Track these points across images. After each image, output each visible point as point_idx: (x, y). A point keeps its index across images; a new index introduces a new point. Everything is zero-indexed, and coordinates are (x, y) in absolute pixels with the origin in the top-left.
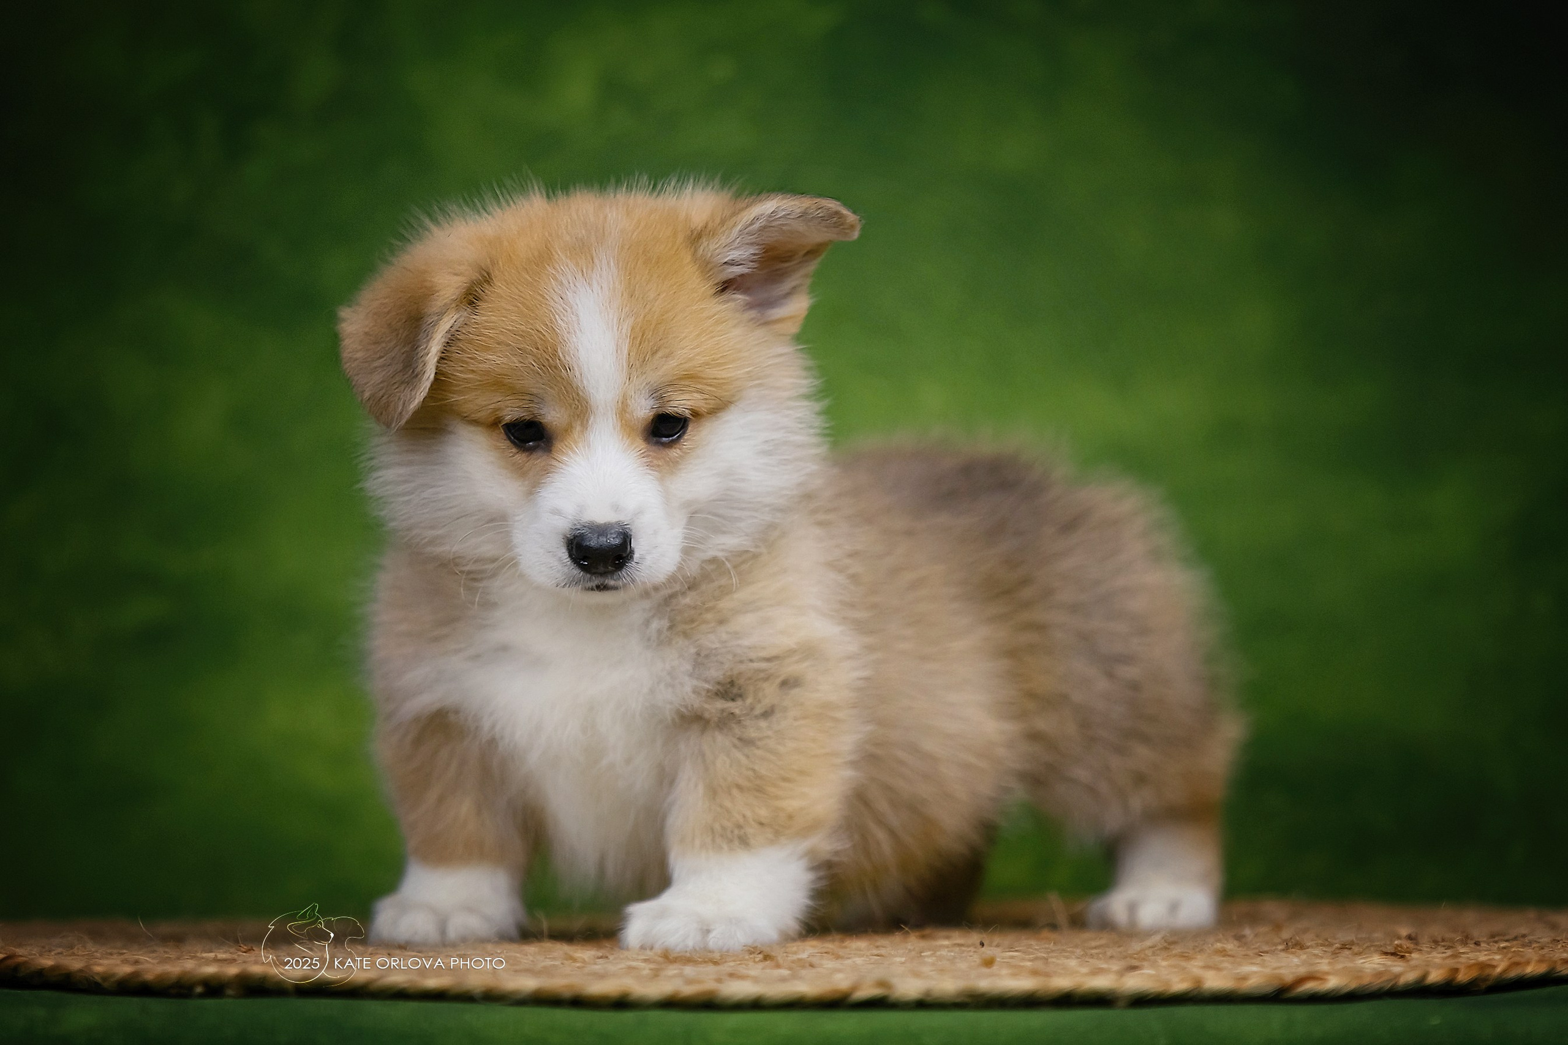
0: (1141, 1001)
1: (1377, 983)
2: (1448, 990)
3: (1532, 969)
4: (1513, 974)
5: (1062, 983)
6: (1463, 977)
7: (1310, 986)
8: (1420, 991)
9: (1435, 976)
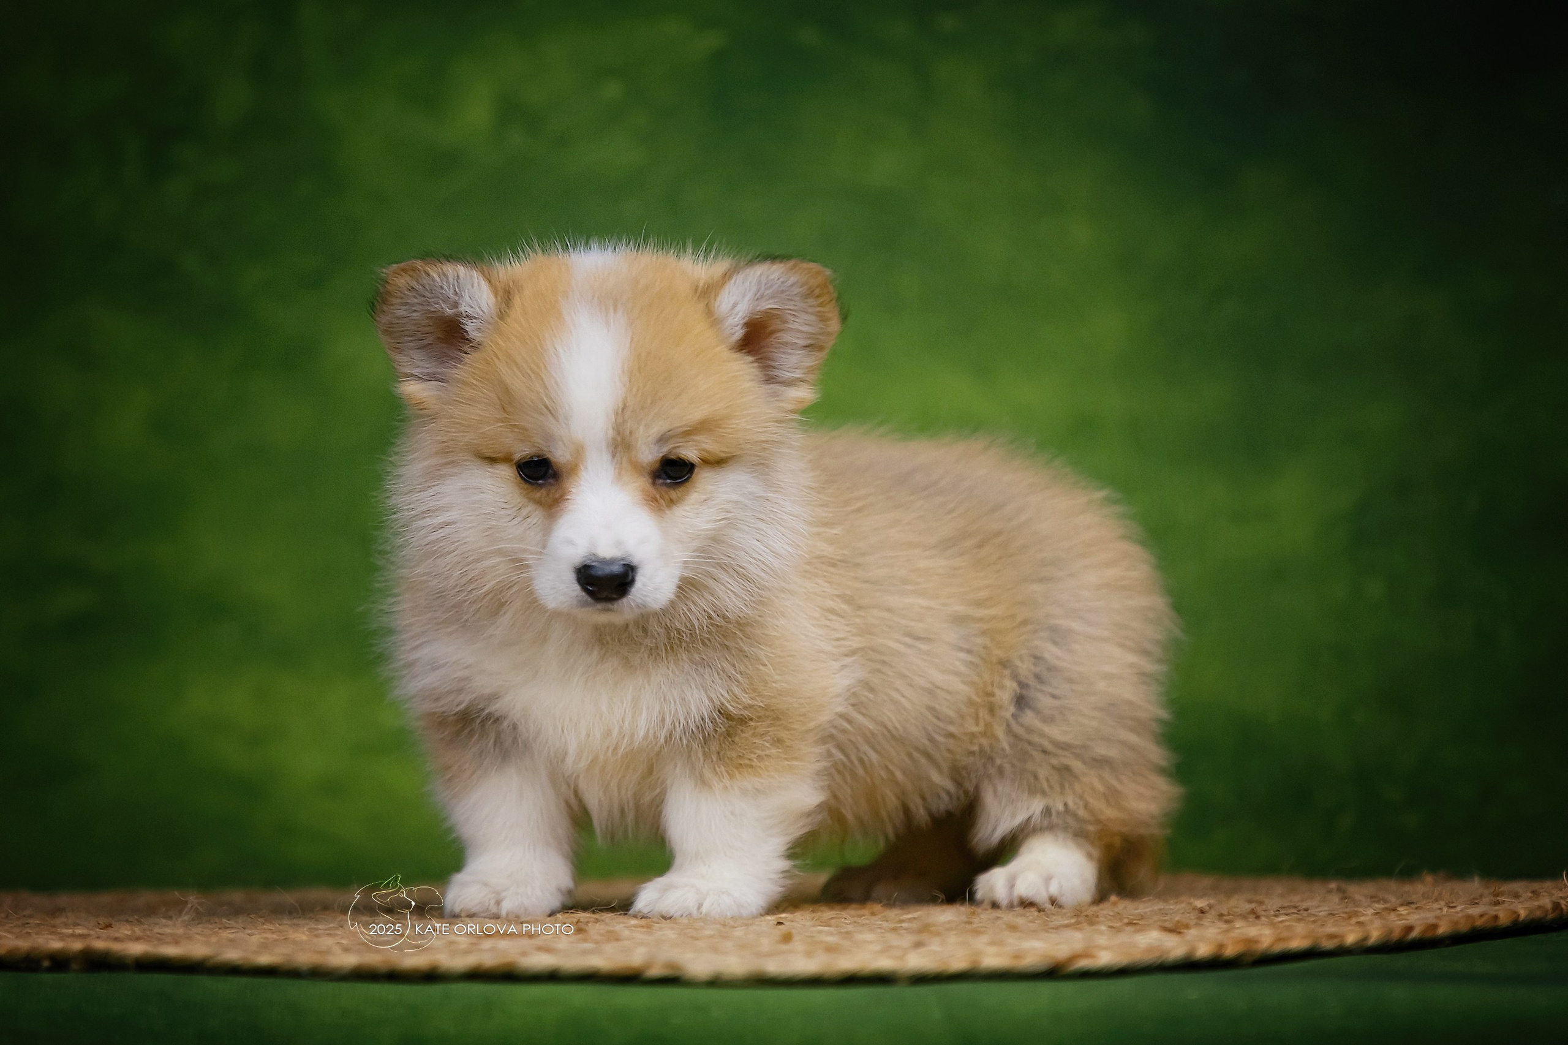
0: (921, 979)
1: (1150, 958)
2: (1215, 964)
3: (1297, 944)
4: (1279, 948)
5: (847, 963)
6: (1230, 951)
7: (1083, 964)
8: (1189, 966)
9: (1203, 951)
